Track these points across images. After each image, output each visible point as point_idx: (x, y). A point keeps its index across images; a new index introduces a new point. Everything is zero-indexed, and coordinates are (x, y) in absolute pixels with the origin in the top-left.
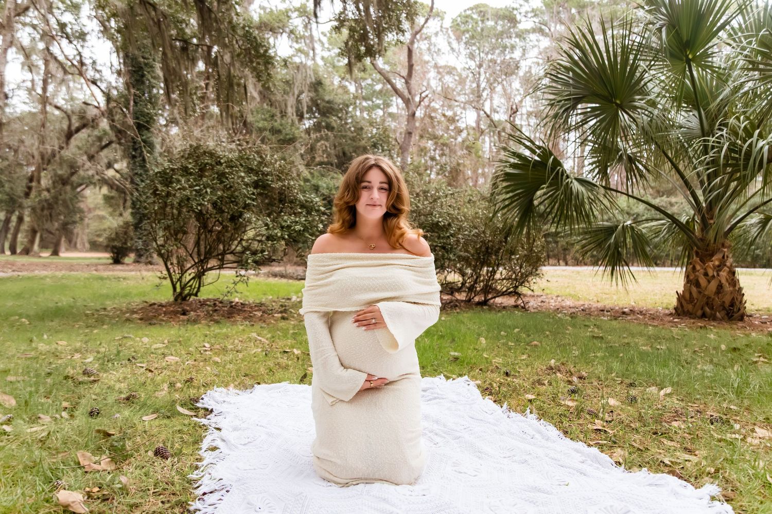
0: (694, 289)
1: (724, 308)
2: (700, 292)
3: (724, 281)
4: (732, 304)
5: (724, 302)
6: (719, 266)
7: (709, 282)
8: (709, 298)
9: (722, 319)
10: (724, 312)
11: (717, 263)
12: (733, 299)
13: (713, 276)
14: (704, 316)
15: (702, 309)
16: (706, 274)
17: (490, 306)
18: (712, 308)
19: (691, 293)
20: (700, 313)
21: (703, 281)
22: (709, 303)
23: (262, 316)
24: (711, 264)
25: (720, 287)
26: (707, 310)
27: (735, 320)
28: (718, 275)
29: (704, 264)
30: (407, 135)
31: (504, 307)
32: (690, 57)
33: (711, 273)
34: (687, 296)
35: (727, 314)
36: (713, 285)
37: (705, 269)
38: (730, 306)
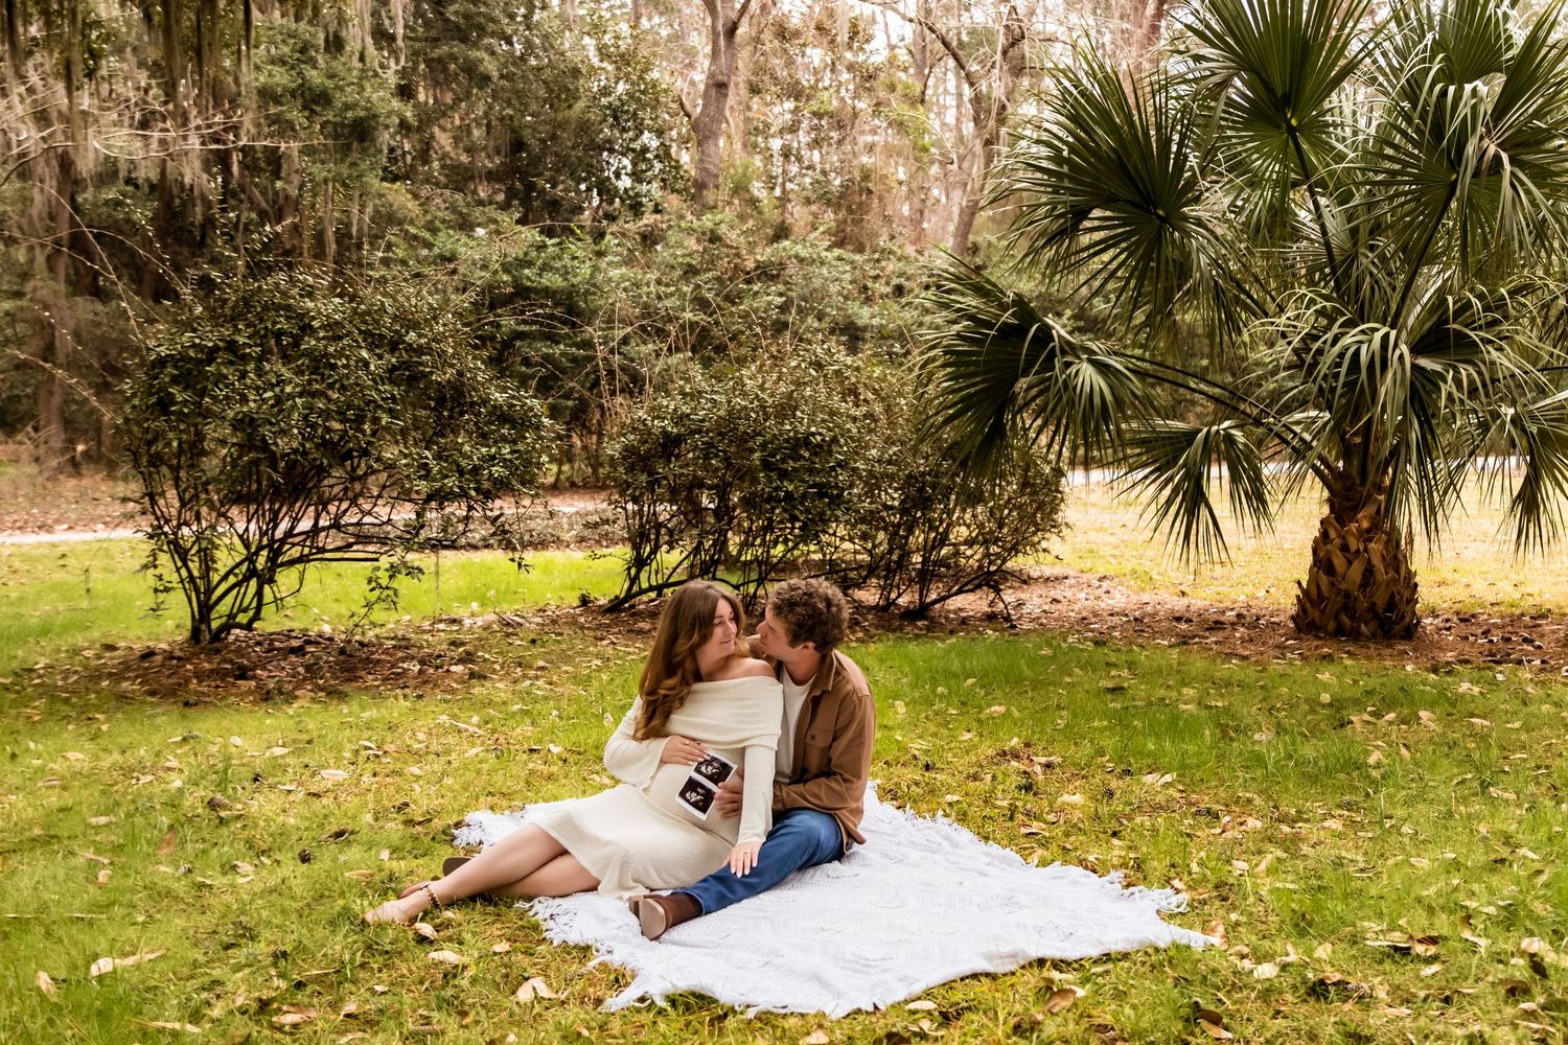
0: (1324, 579)
1: (1376, 616)
2: (1332, 584)
3: (1377, 561)
4: (1391, 605)
5: (1373, 604)
6: (1368, 531)
7: (1350, 563)
8: (1347, 595)
9: (1373, 637)
10: (1373, 625)
11: (1365, 524)
12: (1392, 596)
13: (1358, 551)
14: (1339, 632)
15: (1336, 617)
16: (1345, 548)
17: (932, 620)
18: (1352, 618)
19: (1318, 587)
20: (1332, 625)
21: (1339, 562)
22: (1348, 604)
23: (421, 672)
24: (1354, 526)
25: (1369, 571)
26: (1345, 619)
27: (1394, 637)
28: (1366, 550)
29: (1343, 526)
30: (713, 92)
31: (964, 621)
32: (1294, 122)
33: (1353, 544)
34: (1314, 592)
35: (1381, 626)
36: (1356, 571)
37: (1344, 538)
38: (1385, 610)
